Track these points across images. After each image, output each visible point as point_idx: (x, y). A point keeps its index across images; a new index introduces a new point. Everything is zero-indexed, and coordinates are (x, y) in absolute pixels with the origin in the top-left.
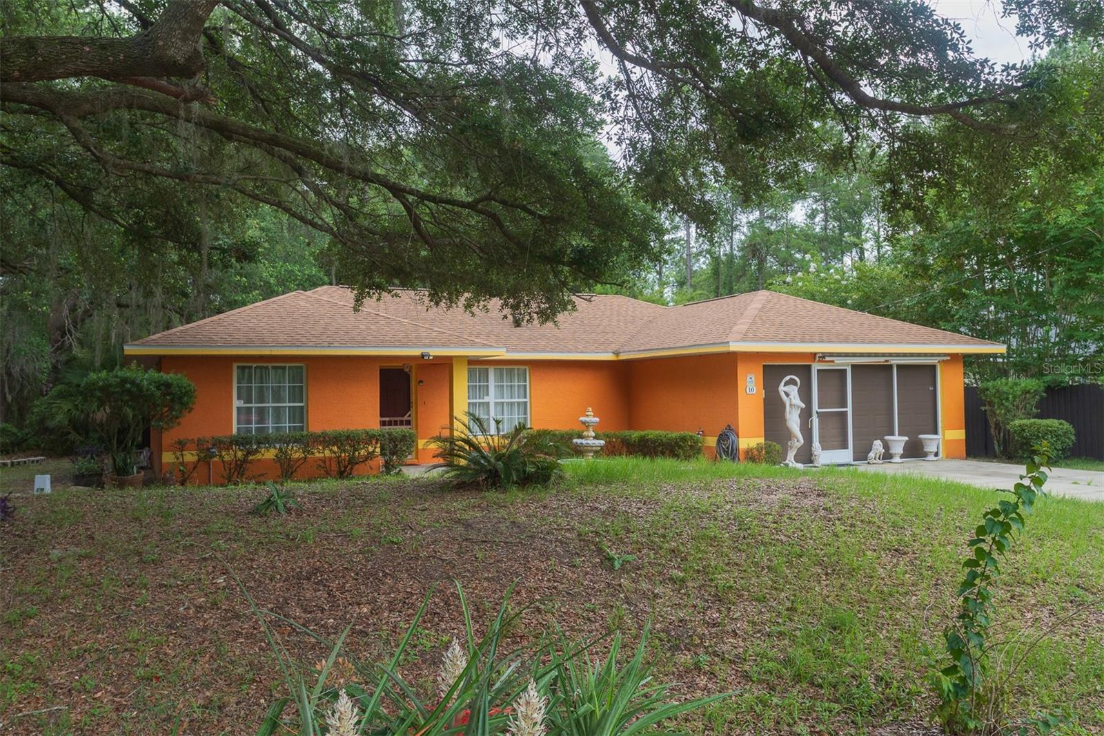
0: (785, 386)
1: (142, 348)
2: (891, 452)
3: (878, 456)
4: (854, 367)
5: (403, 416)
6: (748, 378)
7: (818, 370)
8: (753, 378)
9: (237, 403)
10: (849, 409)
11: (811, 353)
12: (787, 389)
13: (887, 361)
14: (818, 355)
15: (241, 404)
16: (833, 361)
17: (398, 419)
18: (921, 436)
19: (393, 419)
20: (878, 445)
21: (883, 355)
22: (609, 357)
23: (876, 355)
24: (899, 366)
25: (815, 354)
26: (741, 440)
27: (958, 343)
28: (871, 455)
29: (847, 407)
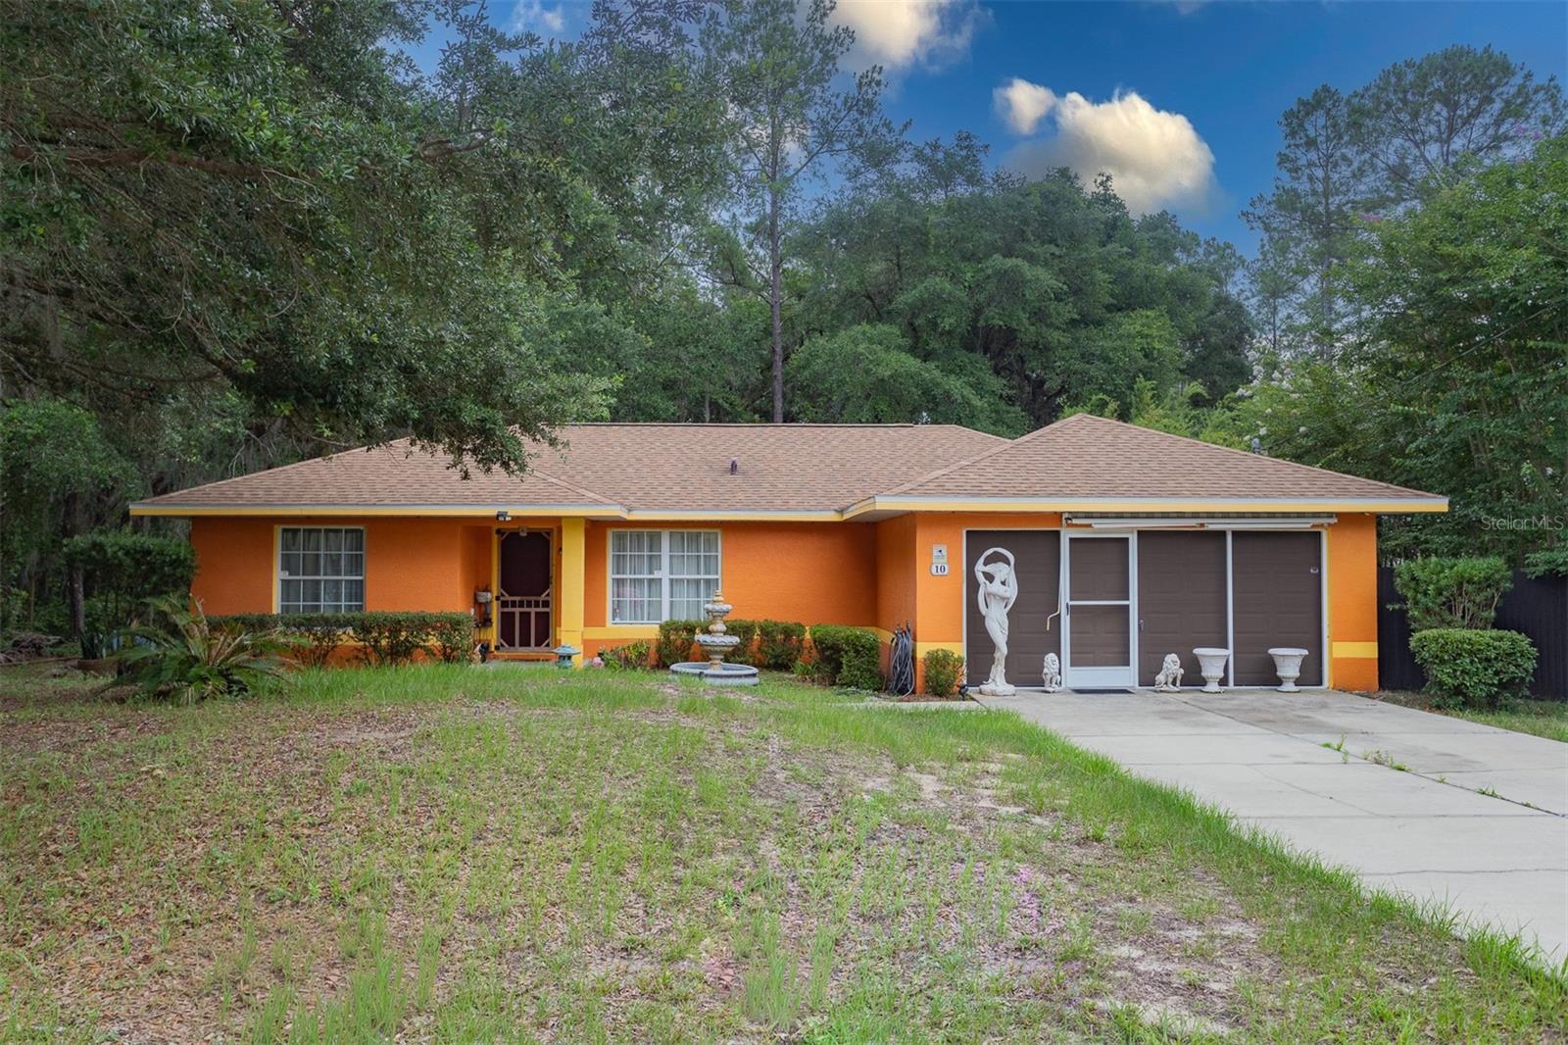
0: (985, 564)
1: (153, 508)
2: (1203, 674)
3: (1170, 680)
4: (1141, 534)
5: (540, 595)
6: (935, 553)
7: (1071, 539)
8: (944, 552)
9: (279, 575)
10: (1133, 602)
11: (1056, 513)
12: (989, 569)
13: (1202, 525)
14: (1067, 515)
15: (286, 575)
16: (1090, 526)
17: (533, 599)
18: (1272, 651)
19: (525, 598)
20: (1172, 664)
21: (1195, 515)
22: (831, 516)
23: (1180, 515)
24: (1235, 534)
25: (1062, 513)
26: (919, 645)
27: (1361, 495)
28: (1160, 678)
29: (1128, 599)
